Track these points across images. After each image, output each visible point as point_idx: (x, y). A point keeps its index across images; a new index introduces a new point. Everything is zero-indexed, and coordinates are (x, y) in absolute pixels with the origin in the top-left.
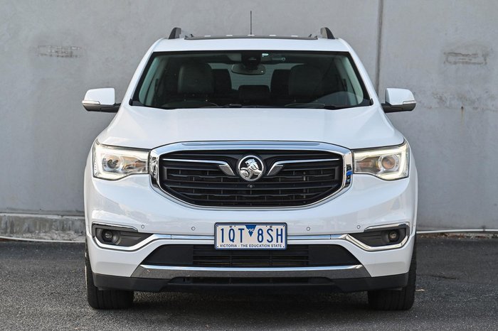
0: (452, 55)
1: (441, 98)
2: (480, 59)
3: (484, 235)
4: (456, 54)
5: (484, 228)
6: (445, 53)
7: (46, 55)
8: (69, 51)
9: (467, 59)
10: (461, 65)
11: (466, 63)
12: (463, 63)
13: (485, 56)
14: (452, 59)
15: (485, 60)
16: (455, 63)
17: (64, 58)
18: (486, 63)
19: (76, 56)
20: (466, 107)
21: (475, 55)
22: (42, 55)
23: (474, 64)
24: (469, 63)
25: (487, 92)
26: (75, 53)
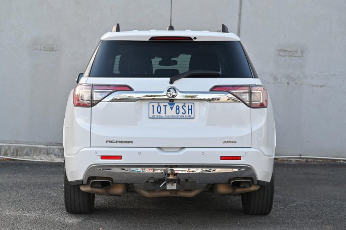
0: (283, 52)
1: (275, 77)
2: (299, 54)
3: (300, 160)
4: (285, 51)
5: (300, 155)
6: (278, 50)
7: (38, 49)
8: (52, 47)
9: (291, 54)
10: (287, 57)
11: (291, 56)
12: (289, 56)
13: (302, 52)
14: (282, 53)
15: (302, 54)
16: (284, 56)
17: (49, 52)
18: (303, 56)
19: (56, 50)
20: (290, 83)
21: (296, 51)
22: (35, 49)
23: (296, 56)
24: (293, 56)
25: (303, 74)
26: (55, 49)
